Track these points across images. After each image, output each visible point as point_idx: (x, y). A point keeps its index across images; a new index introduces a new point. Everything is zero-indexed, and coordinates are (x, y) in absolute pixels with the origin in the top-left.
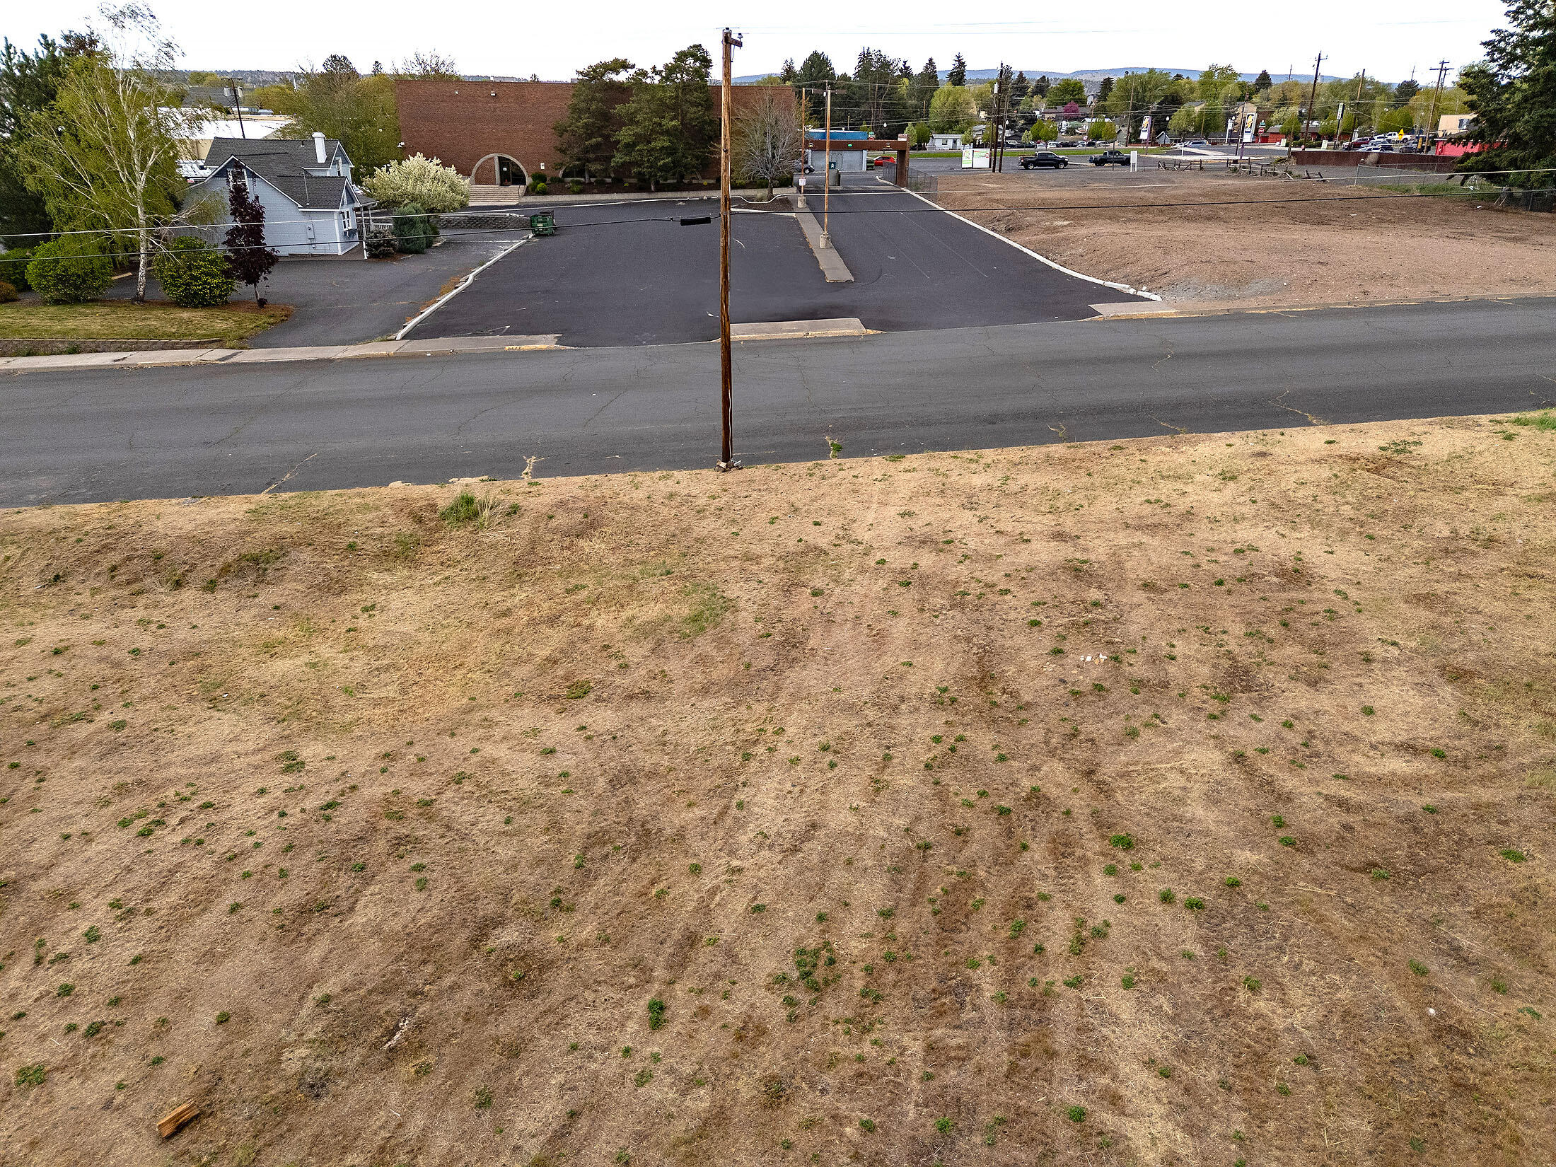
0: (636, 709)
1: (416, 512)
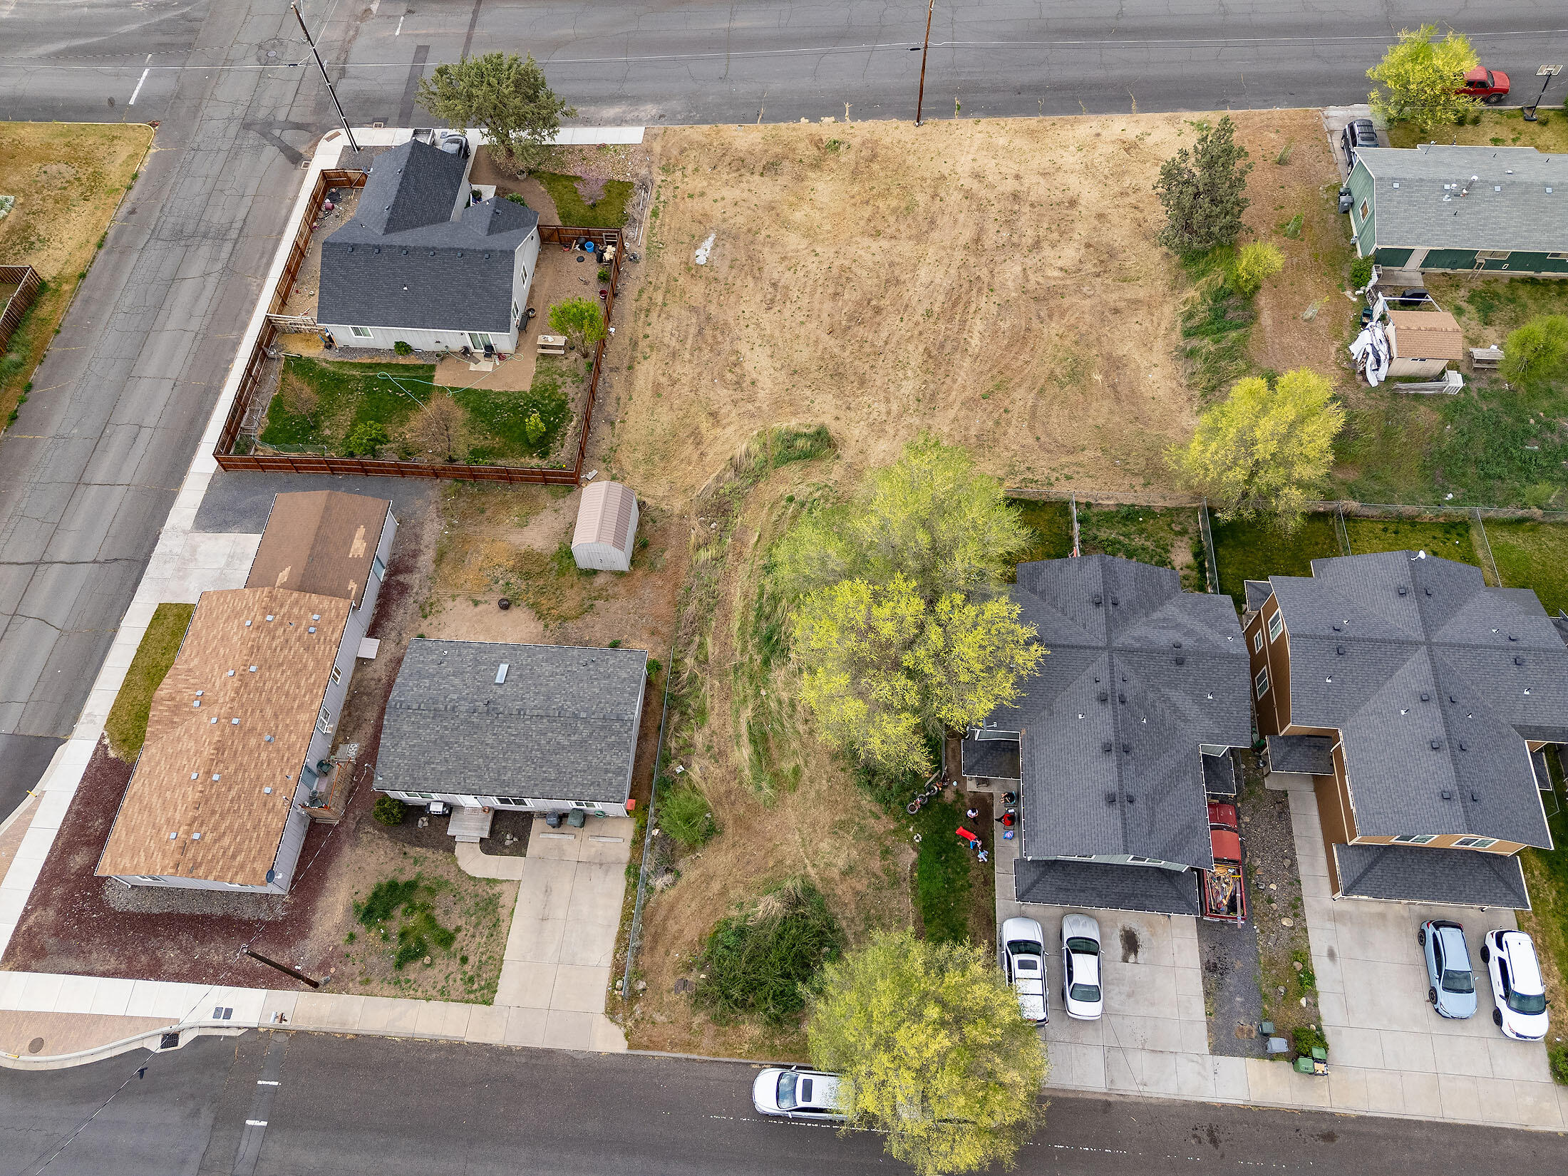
0: (893, 242)
1: (817, 143)
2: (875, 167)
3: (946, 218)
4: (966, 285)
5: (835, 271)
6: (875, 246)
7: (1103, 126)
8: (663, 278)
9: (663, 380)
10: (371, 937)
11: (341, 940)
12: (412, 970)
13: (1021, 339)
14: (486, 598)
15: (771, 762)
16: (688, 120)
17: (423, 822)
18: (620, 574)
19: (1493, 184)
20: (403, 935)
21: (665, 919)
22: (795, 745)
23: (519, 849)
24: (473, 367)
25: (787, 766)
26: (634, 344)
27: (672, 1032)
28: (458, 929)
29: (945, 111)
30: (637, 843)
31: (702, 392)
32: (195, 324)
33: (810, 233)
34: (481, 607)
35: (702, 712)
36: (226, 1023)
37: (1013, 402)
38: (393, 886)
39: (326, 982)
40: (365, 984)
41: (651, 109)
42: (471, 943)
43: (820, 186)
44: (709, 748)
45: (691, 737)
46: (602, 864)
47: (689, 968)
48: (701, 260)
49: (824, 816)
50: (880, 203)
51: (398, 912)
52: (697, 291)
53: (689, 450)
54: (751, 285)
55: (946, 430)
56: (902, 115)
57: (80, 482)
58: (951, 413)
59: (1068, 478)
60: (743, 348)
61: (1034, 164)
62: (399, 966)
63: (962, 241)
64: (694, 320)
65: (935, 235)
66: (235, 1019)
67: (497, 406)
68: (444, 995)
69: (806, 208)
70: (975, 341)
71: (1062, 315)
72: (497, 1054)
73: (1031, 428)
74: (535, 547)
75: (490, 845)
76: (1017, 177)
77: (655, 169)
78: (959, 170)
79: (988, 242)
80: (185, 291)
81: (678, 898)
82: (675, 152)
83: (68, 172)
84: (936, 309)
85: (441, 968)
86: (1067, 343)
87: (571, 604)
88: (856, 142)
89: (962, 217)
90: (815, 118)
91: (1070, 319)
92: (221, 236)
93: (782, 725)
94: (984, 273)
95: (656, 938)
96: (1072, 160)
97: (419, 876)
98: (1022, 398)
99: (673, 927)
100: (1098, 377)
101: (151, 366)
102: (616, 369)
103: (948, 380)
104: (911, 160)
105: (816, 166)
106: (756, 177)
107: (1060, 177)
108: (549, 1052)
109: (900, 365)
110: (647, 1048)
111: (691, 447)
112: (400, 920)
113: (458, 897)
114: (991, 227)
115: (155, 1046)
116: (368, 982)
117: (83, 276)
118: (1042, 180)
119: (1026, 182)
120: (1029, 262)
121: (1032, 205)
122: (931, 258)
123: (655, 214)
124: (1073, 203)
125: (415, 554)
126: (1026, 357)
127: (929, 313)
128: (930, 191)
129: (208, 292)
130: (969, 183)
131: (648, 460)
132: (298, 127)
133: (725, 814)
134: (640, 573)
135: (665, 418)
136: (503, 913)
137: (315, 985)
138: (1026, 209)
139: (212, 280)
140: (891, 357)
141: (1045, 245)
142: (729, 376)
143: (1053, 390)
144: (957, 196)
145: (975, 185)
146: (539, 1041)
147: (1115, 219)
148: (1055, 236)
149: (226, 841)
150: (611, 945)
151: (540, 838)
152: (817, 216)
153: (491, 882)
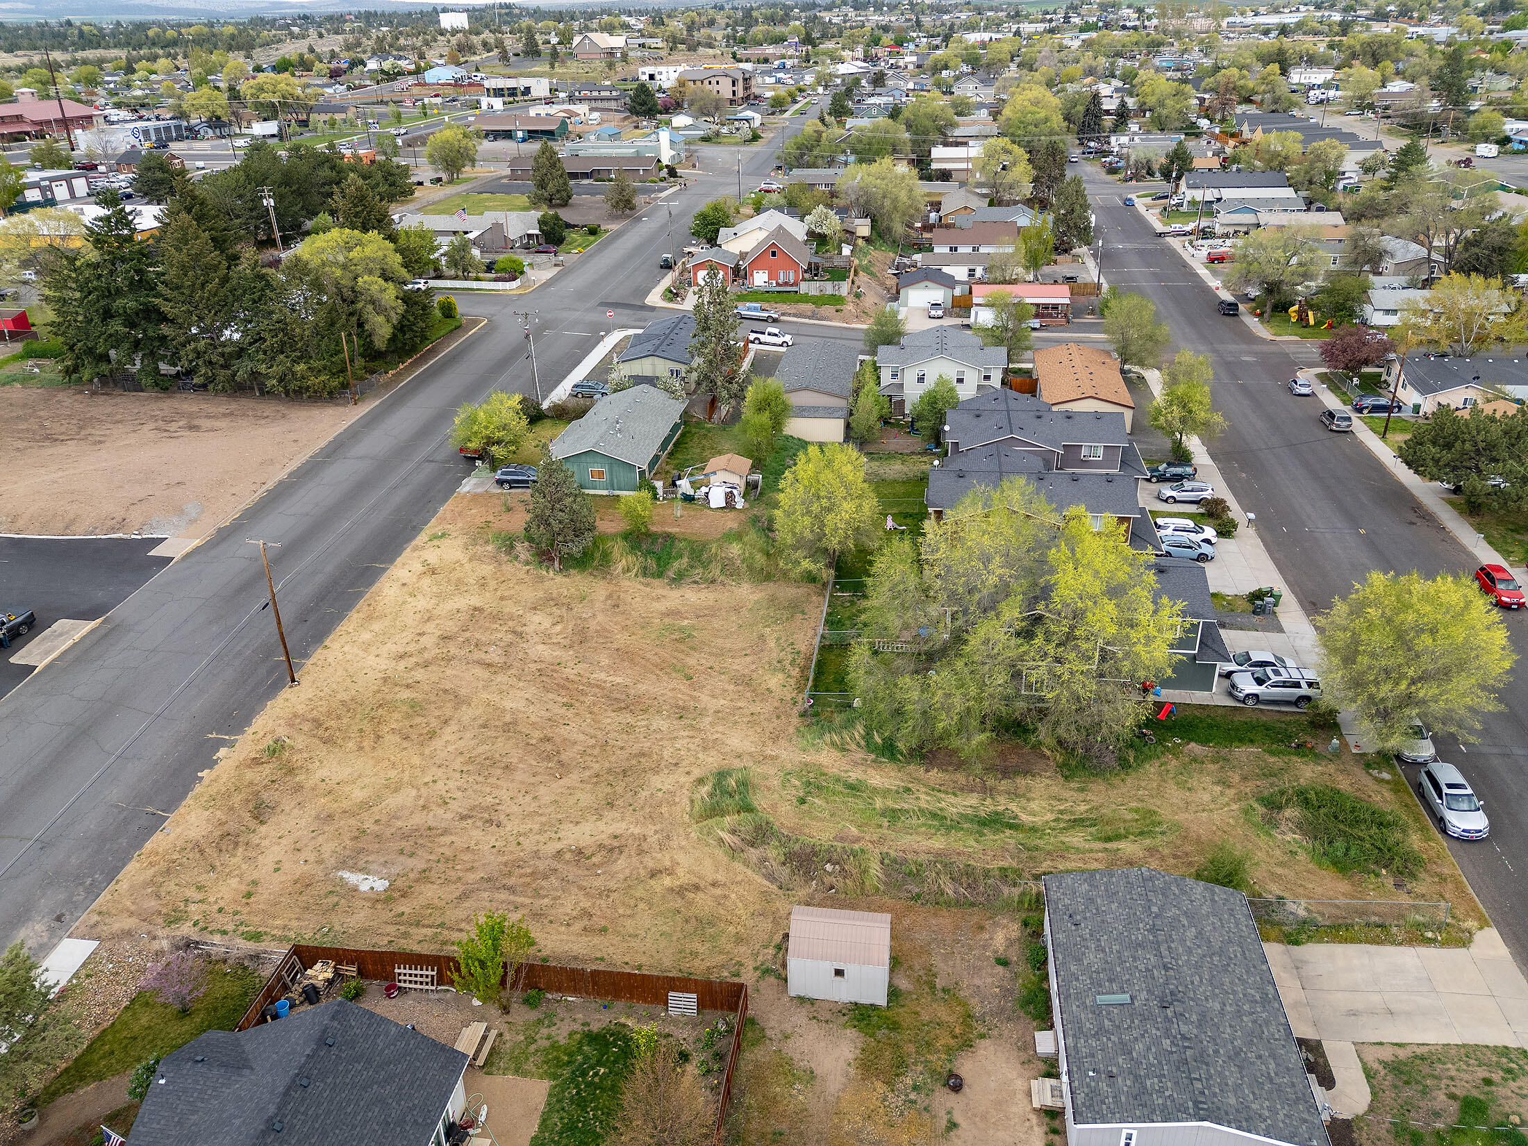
0: (452, 722)
1: (256, 763)
2: (331, 724)
3: (445, 682)
4: (544, 678)
5: (469, 768)
6: (449, 737)
7: (395, 581)
9: (577, 926)
13: (626, 655)
14: (942, 1113)
16: (96, 887)
21: (1334, 906)
23: (1312, 1046)
28: (1452, 1097)
31: (612, 885)
33: (394, 786)
34: (958, 1117)
37: (701, 664)
41: (32, 930)
42: (1467, 1081)
48: (381, 885)
50: (388, 727)
52: (433, 892)
53: (704, 898)
54: (453, 838)
58: (705, 698)
59: (793, 644)
60: (553, 847)
61: (412, 623)
63: (484, 675)
64: (486, 895)
65: (464, 691)
69: (349, 788)
70: (618, 680)
71: (608, 631)
73: (733, 657)
74: (851, 1056)
75: (1322, 1076)
76: (421, 634)
77: (165, 931)
78: (383, 667)
79: (496, 660)
82: (152, 904)
84: (564, 700)
86: (642, 632)
88: (282, 732)
89: (451, 672)
90: (209, 764)
91: (614, 628)
94: (535, 666)
96: (423, 602)
98: (697, 659)
100: (686, 622)
103: (662, 698)
104: (343, 696)
106: (263, 829)
107: (440, 612)
111: (701, 895)
114: (478, 656)
118: (436, 622)
119: (431, 630)
120: (536, 640)
121: (464, 630)
122: (493, 697)
123: (256, 936)
124: (477, 609)
126: (649, 654)
127: (567, 705)
128: (399, 688)
130: (406, 663)
135: (645, 922)
136: (1402, 1054)
138: (467, 634)
140: (614, 735)
141: (519, 629)
142: (596, 859)
144: (419, 672)
145: (413, 659)
147: (510, 592)
148: (512, 623)
153: (1369, 1075)
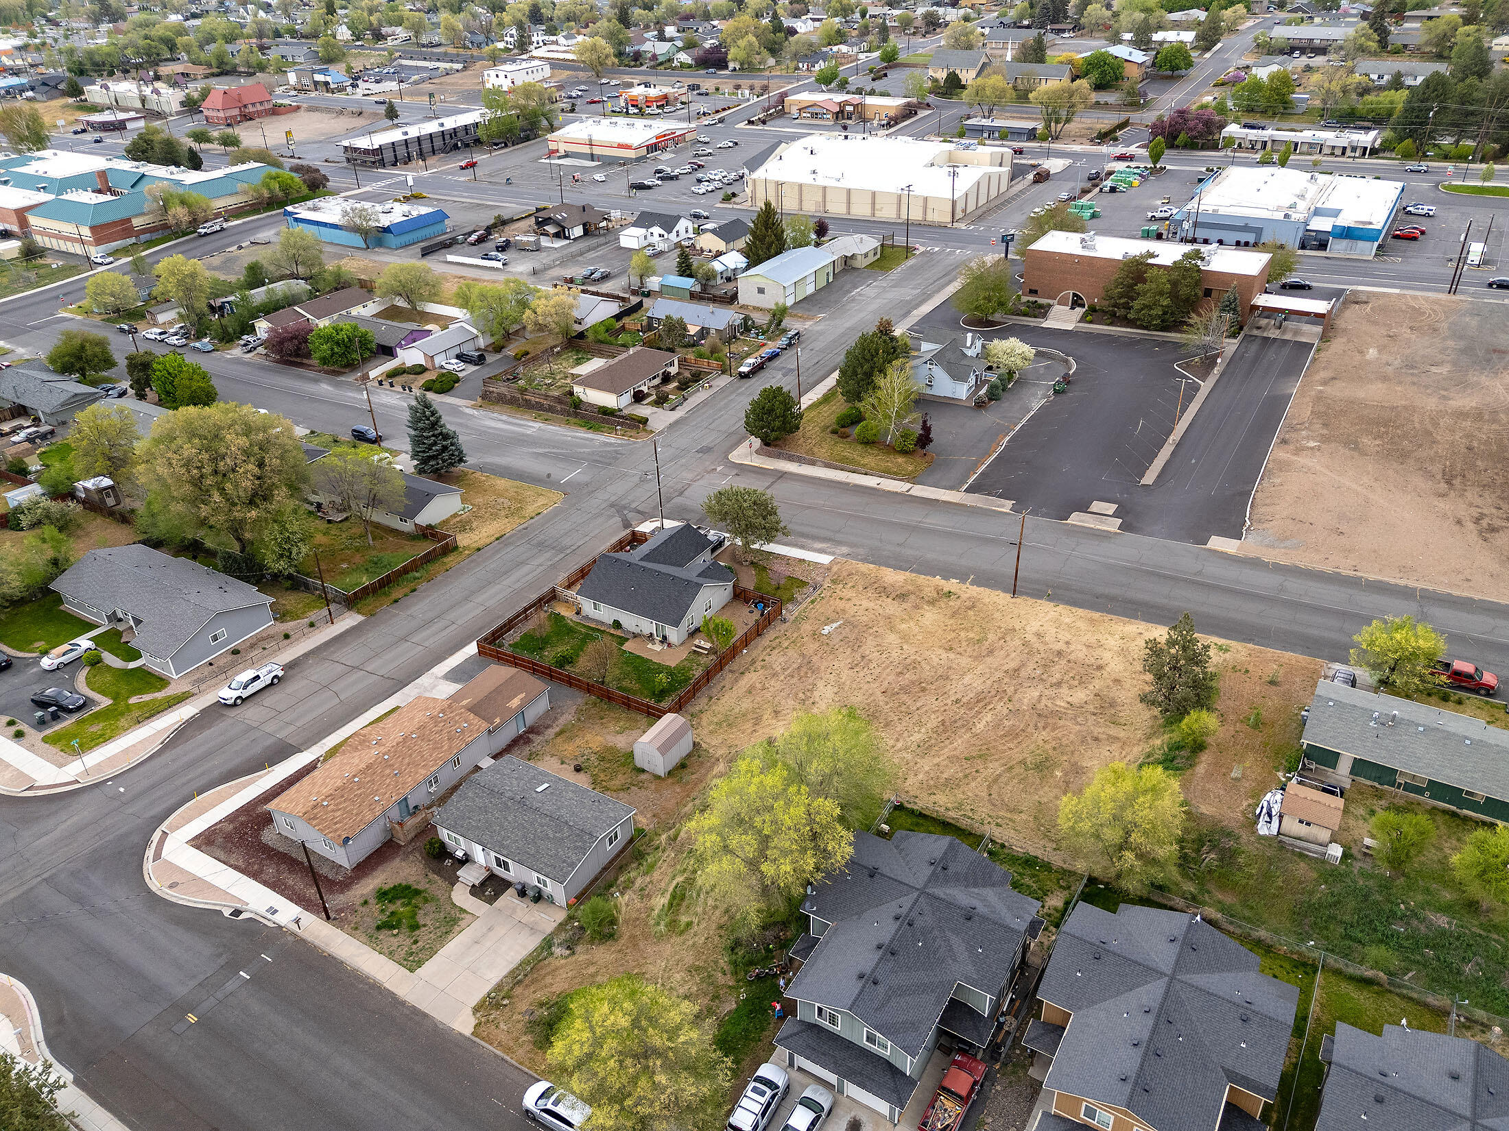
0: (958, 656)
1: (939, 591)
2: (971, 613)
3: (1002, 652)
4: (993, 693)
5: (908, 661)
6: (944, 655)
7: (1147, 630)
8: (795, 635)
9: (759, 686)
10: (375, 907)
11: (359, 901)
12: (382, 935)
13: (1013, 734)
14: (570, 762)
15: (677, 912)
16: (865, 560)
17: (448, 862)
18: (658, 777)
19: (1419, 725)
20: (393, 913)
21: (548, 974)
22: (700, 910)
23: (491, 901)
24: (650, 646)
25: (684, 919)
26: (753, 662)
27: (503, 1037)
28: (425, 926)
29: (1038, 594)
30: (561, 927)
31: (778, 698)
32: (516, 586)
33: (905, 638)
34: (564, 766)
35: (652, 867)
36: (269, 916)
37: (986, 768)
38: (408, 887)
39: (335, 919)
40: (354, 930)
41: (845, 550)
42: (424, 935)
43: (928, 615)
44: (642, 889)
45: (635, 878)
46: (533, 930)
47: (542, 1005)
48: (825, 632)
49: (689, 959)
50: (963, 634)
51: (399, 903)
52: (812, 647)
53: (748, 726)
54: (848, 653)
55: (927, 768)
56: (1005, 591)
57: (404, 639)
58: (936, 760)
59: (998, 825)
60: (820, 684)
61: (1084, 639)
62: (379, 928)
63: (1006, 667)
64: (799, 661)
65: (989, 660)
66: (276, 918)
67: (649, 668)
68: (391, 955)
69: (912, 624)
70: (980, 726)
71: (1053, 730)
72: (395, 1001)
73: (989, 787)
74: (617, 746)
75: (476, 891)
76: (1067, 643)
77: (828, 579)
78: (1028, 628)
79: (1023, 673)
80: (526, 569)
81: (562, 967)
82: (845, 574)
83: (507, 503)
84: (964, 700)
85: (398, 940)
86: (1048, 746)
87: (617, 782)
88: (964, 596)
89: (1013, 655)
90: (946, 578)
91: (1059, 734)
92: (561, 550)
93: (699, 895)
94: (1010, 690)
95: (533, 981)
96: (1113, 643)
97: (425, 891)
98: (994, 768)
99: (549, 980)
100: (1058, 774)
101: (480, 598)
102: (731, 671)
103: (947, 742)
104: (997, 615)
105: (932, 602)
106: (889, 600)
107: (1099, 652)
108: (425, 1015)
109: (920, 723)
110: (483, 1039)
111: (750, 725)
112: (398, 907)
113: (438, 909)
114: (1031, 665)
115: (227, 912)
116: (356, 929)
117: (479, 550)
118: (1084, 649)
119: (1072, 647)
120: (1047, 693)
121: (1069, 661)
122: (977, 672)
123: (813, 602)
124: (1100, 668)
125: (548, 727)
126: (1012, 745)
127: (957, 701)
128: (1000, 635)
129: (535, 573)
130: (1029, 637)
131: (719, 724)
132: (639, 512)
133: (624, 930)
134: (670, 781)
135: (746, 704)
136: (457, 928)
137: (328, 918)
138: (1064, 662)
139: (542, 568)
140: (916, 717)
141: (1065, 686)
142: (801, 695)
143: (1019, 770)
144: (1018, 642)
145: (1034, 639)
146: (424, 1007)
147: (1127, 686)
148: (1076, 683)
149: (339, 813)
150: (505, 973)
151: (508, 899)
152: (916, 630)
153: (462, 910)
